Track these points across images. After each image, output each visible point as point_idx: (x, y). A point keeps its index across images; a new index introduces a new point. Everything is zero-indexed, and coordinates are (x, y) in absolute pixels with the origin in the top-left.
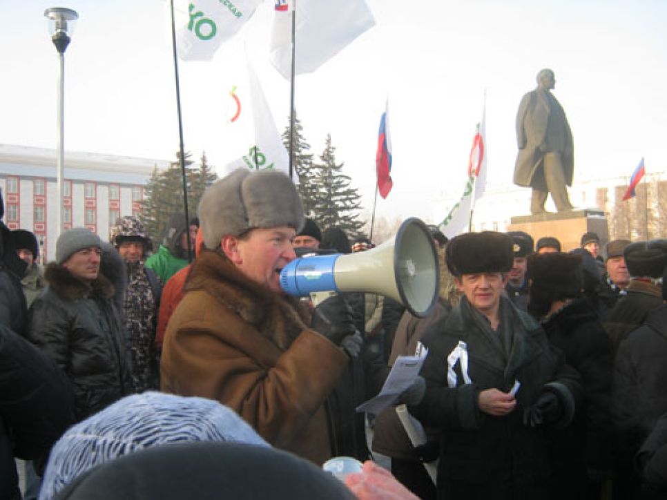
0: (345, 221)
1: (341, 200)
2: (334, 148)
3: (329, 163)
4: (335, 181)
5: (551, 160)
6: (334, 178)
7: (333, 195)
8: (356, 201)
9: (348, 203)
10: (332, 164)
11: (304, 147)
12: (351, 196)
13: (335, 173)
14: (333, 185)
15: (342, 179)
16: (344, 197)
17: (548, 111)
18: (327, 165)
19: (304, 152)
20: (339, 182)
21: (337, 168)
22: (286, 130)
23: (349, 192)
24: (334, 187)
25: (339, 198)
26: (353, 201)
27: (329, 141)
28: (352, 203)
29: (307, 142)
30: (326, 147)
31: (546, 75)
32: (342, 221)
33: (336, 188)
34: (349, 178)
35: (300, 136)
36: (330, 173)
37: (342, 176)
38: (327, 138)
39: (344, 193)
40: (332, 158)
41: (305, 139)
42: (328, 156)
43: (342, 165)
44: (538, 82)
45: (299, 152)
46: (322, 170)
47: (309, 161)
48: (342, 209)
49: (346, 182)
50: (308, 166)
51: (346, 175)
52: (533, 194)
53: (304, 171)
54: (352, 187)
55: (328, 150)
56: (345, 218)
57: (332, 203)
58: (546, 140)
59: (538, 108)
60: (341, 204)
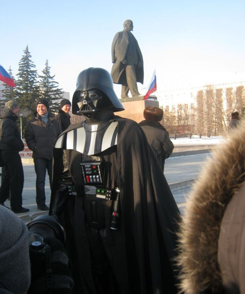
0: (56, 105)
1: (53, 94)
2: (49, 67)
3: (47, 75)
4: (50, 84)
5: (129, 70)
6: (50, 83)
7: (49, 92)
8: (61, 95)
9: (57, 96)
10: (48, 75)
11: (32, 67)
12: (59, 92)
13: (50, 80)
14: (49, 87)
15: (54, 83)
16: (55, 93)
17: (128, 42)
18: (46, 76)
19: (32, 69)
20: (52, 85)
21: (51, 78)
22: (23, 57)
23: (58, 90)
24: (50, 87)
25: (52, 93)
26: (60, 95)
27: (47, 64)
28: (60, 96)
29: (34, 64)
30: (45, 66)
31: (128, 23)
32: (54, 105)
33: (51, 88)
34: (58, 83)
35: (30, 61)
36: (48, 80)
37: (54, 82)
38: (46, 62)
39: (55, 91)
40: (48, 72)
41: (33, 62)
42: (46, 72)
43: (54, 77)
44: (124, 27)
45: (30, 69)
46: (44, 79)
47: (35, 74)
48: (54, 99)
49: (56, 85)
50: (34, 76)
51: (56, 81)
52: (122, 88)
53: (32, 79)
54: (59, 88)
55: (46, 68)
56: (55, 104)
57: (49, 96)
58: (126, 58)
59: (122, 40)
60: (53, 97)
